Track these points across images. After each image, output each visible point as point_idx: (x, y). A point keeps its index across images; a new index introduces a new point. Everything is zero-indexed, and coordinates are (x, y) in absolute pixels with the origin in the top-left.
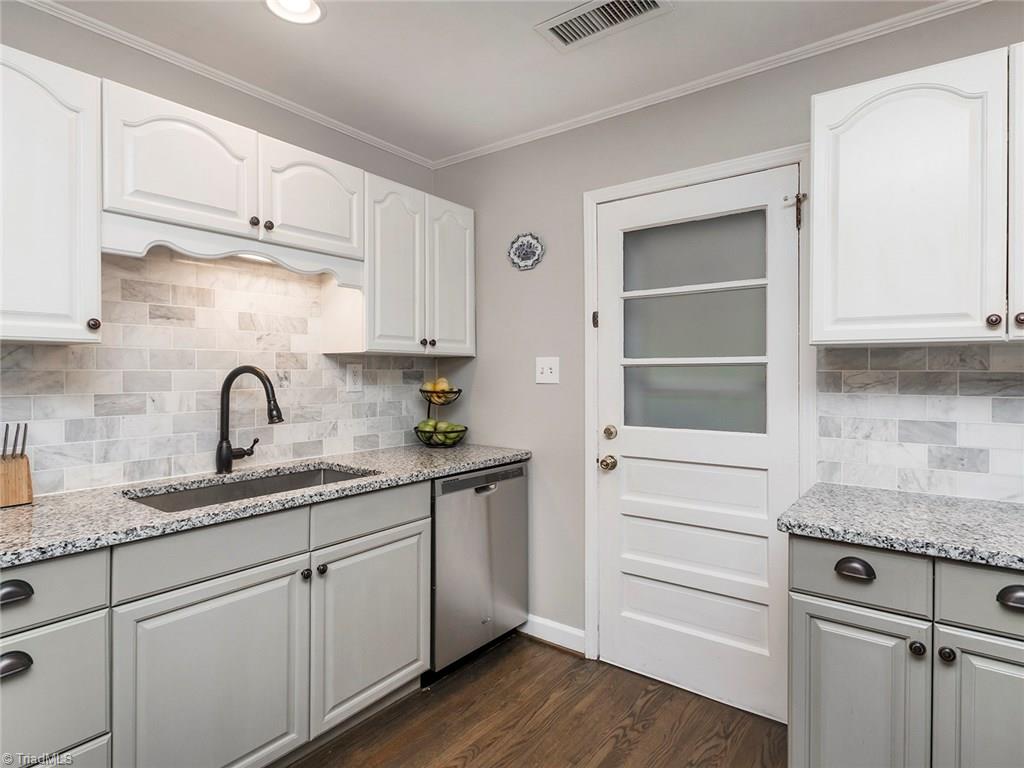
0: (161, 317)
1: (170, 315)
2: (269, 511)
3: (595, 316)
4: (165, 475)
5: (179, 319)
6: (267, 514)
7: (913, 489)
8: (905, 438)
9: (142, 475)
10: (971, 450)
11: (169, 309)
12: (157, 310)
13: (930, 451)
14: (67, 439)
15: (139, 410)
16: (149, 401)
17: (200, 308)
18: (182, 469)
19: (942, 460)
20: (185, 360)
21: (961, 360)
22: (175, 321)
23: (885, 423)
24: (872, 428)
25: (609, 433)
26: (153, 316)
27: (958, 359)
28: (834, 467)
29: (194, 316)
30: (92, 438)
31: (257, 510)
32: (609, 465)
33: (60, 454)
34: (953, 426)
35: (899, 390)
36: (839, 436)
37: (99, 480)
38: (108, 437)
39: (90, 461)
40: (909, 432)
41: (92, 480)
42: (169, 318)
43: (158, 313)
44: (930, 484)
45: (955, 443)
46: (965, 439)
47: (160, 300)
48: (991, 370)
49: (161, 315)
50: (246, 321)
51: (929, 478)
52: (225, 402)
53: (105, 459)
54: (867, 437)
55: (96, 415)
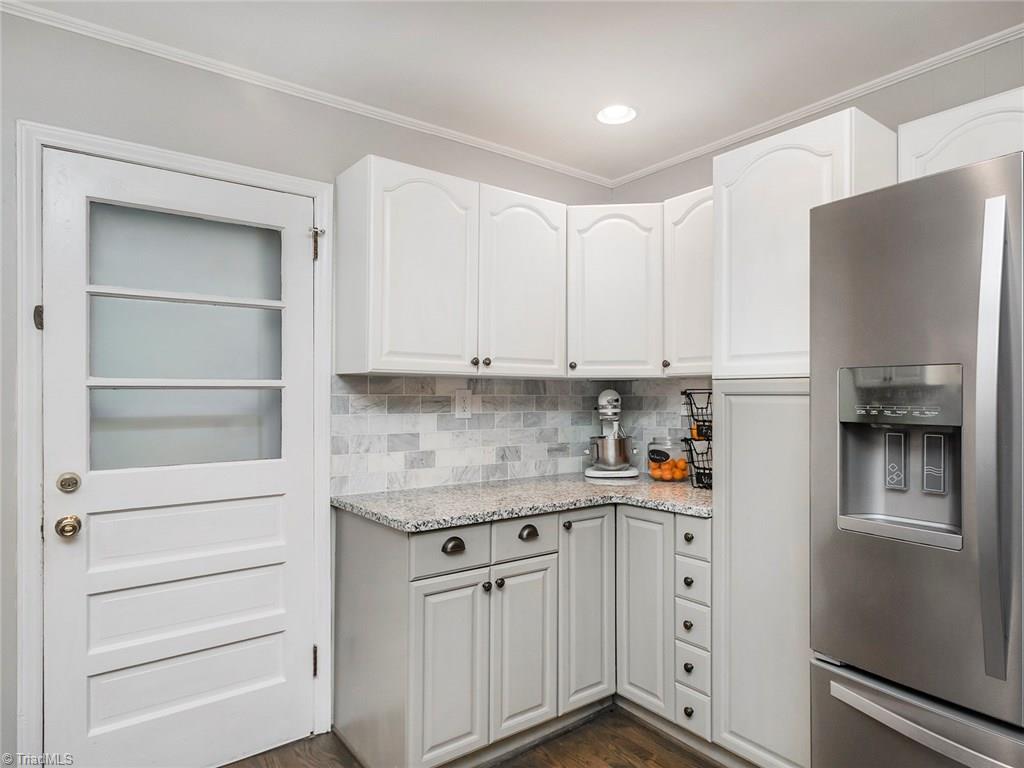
3: (39, 313)
7: (397, 487)
8: (392, 449)
10: (426, 452)
13: (406, 456)
19: (412, 462)
21: (423, 387)
23: (379, 438)
24: (371, 443)
25: (69, 485)
27: (420, 386)
28: (343, 480)
32: (69, 531)
34: (416, 436)
35: (388, 409)
36: (347, 453)
40: (394, 442)
44: (405, 482)
45: (418, 448)
46: (425, 445)
48: (437, 395)
51: (405, 477)
54: (367, 451)
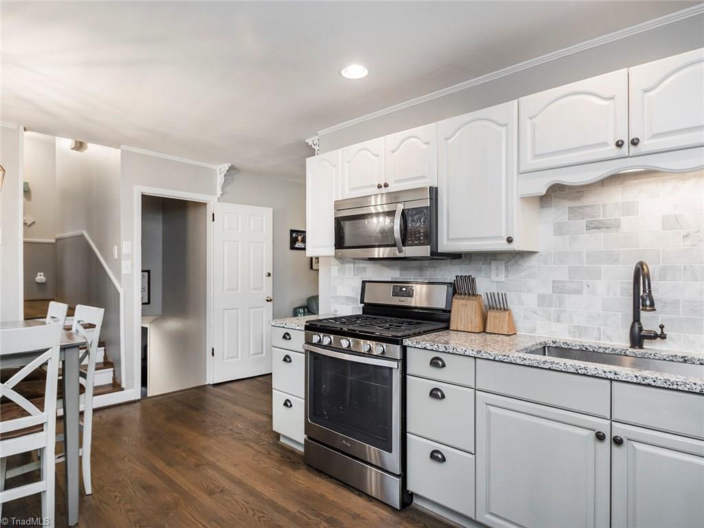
0: (593, 228)
1: (601, 225)
2: (564, 370)
4: (596, 340)
5: (607, 228)
6: (561, 371)
9: (580, 336)
11: (600, 222)
12: (591, 223)
14: (538, 305)
15: (578, 292)
16: (585, 286)
17: (625, 217)
18: (609, 338)
20: (612, 258)
22: (604, 229)
26: (588, 228)
29: (619, 224)
30: (551, 306)
31: (554, 365)
33: (535, 313)
37: (555, 333)
38: (560, 307)
39: (550, 320)
41: (551, 332)
42: (600, 228)
43: (592, 226)
47: (594, 217)
49: (594, 226)
50: (670, 223)
52: (636, 291)
53: (558, 320)
55: (553, 292)
